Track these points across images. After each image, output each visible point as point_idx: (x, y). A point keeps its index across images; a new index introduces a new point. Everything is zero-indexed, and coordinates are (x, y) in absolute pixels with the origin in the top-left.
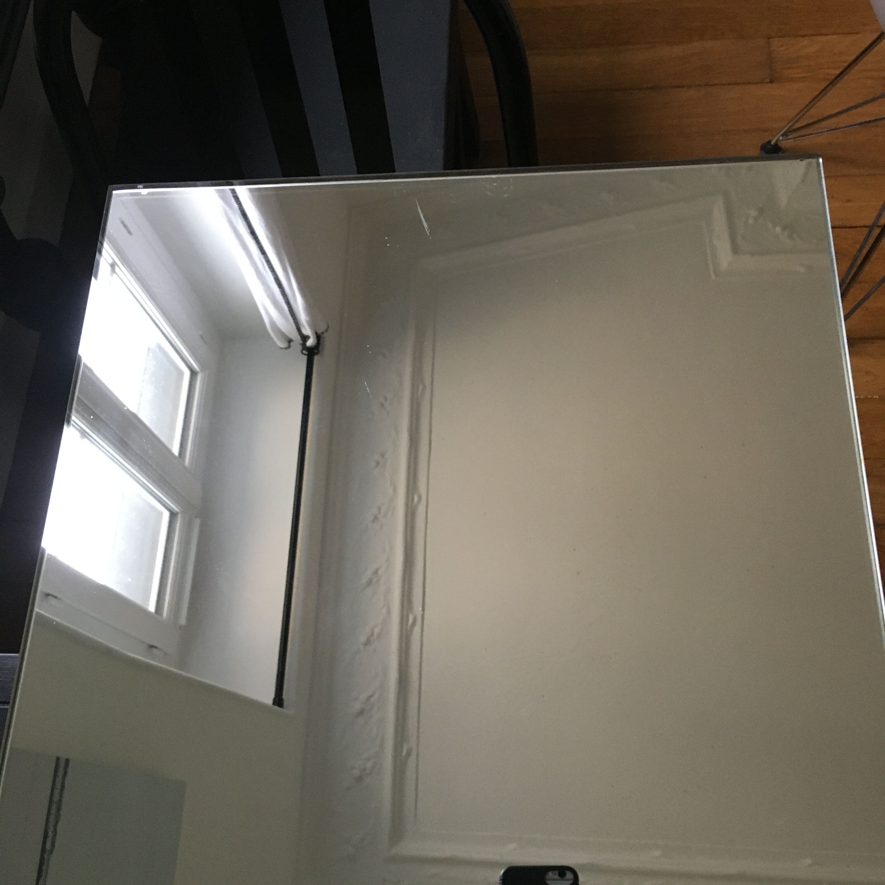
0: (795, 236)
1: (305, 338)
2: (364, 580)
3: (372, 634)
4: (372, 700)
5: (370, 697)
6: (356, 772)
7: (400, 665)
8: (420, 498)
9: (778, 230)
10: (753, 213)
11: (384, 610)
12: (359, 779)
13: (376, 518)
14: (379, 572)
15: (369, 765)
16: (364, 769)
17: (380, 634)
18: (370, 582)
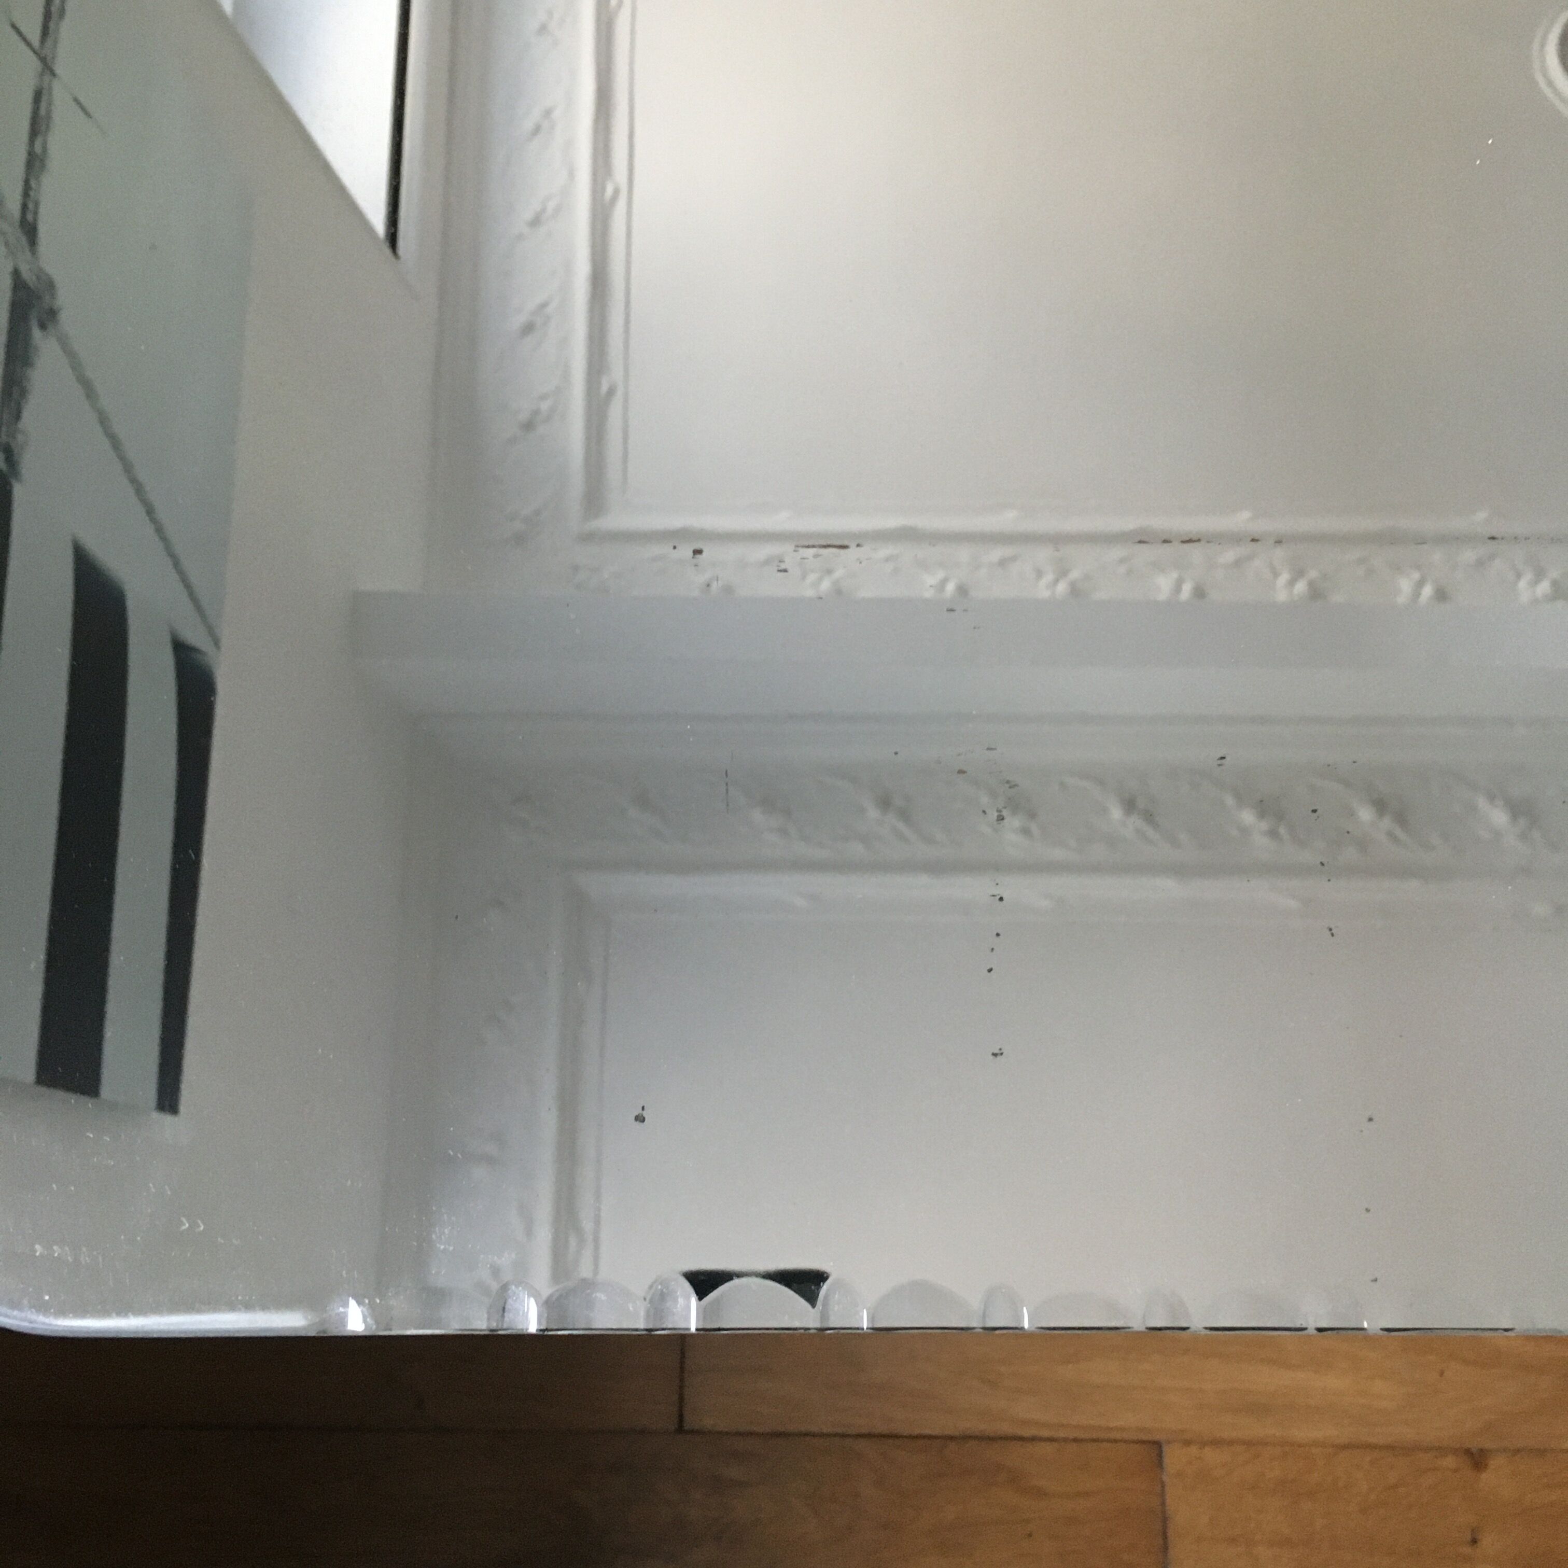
2: (528, 125)
3: (544, 210)
4: (548, 310)
5: (545, 305)
6: (523, 416)
11: (564, 172)
12: (529, 426)
13: (543, 29)
14: (553, 115)
15: (545, 406)
16: (536, 412)
17: (558, 210)
18: (537, 130)
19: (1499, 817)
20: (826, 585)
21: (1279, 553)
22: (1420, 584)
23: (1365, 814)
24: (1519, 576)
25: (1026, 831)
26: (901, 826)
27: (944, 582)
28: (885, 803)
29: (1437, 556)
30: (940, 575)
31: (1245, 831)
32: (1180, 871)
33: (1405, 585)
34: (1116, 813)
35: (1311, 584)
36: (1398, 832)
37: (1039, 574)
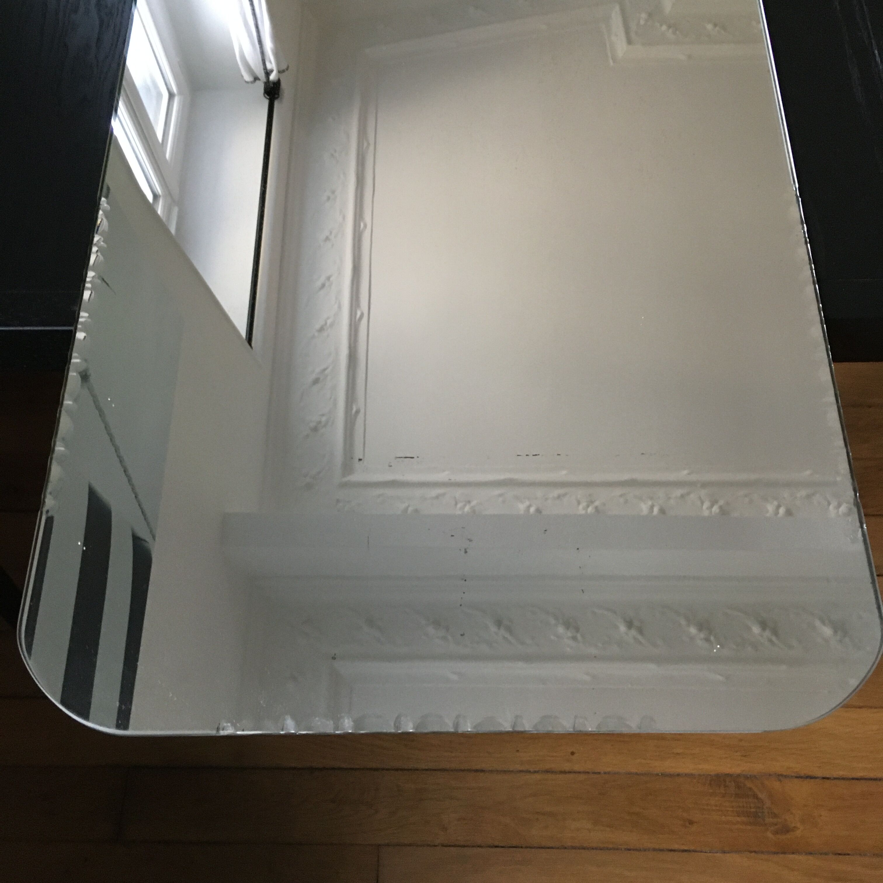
0: (677, 32)
1: (268, 73)
2: (319, 284)
3: (326, 323)
4: (326, 372)
5: (325, 370)
6: (312, 425)
7: (350, 347)
8: (365, 226)
9: (664, 28)
10: (644, 16)
11: (336, 306)
12: (315, 429)
13: (327, 239)
14: (331, 279)
15: (324, 419)
16: (320, 422)
17: (332, 325)
18: (323, 286)
19: (827, 631)
20: (467, 509)
21: (703, 492)
22: (779, 507)
23: (756, 629)
24: (829, 504)
25: (574, 638)
26: (507, 635)
27: (529, 507)
28: (499, 623)
29: (786, 494)
30: (527, 503)
31: (692, 639)
32: (657, 660)
33: (770, 508)
34: (623, 628)
35: (721, 507)
36: (774, 639)
37: (579, 503)
